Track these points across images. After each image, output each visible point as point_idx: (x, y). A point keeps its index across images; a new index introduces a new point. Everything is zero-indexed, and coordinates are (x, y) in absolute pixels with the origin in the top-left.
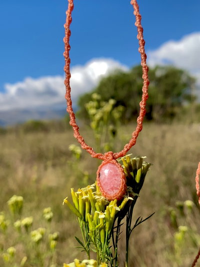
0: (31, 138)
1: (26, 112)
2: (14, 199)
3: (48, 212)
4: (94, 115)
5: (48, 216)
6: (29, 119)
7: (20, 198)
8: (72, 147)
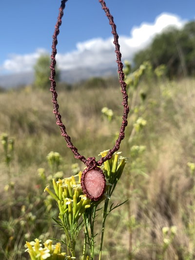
2: (52, 154)
3: (76, 168)
7: (57, 154)
8: (104, 110)
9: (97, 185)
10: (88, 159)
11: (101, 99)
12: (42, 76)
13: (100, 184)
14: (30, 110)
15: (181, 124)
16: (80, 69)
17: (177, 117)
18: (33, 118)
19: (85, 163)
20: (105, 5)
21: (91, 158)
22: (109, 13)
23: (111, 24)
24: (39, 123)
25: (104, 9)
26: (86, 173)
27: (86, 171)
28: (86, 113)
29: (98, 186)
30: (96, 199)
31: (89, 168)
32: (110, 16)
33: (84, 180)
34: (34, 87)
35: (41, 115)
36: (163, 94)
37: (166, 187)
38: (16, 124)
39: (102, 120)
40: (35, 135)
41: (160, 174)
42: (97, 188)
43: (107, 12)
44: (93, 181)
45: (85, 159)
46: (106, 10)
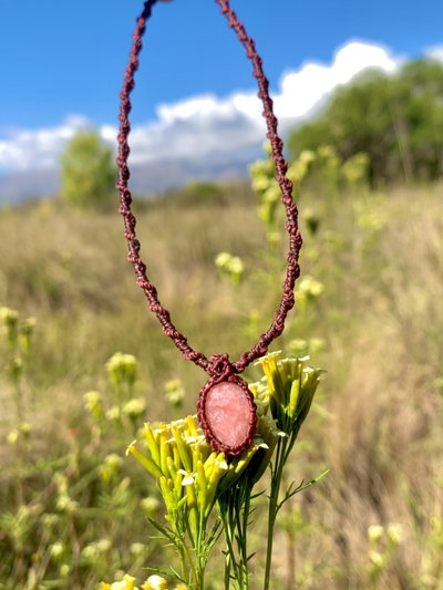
0: (191, 218)
1: (186, 165)
2: (117, 360)
3: (175, 390)
4: (263, 191)
5: (174, 397)
6: (190, 182)
7: (129, 359)
8: (222, 259)
9: (235, 418)
10: (211, 358)
11: (215, 233)
12: (79, 179)
13: (244, 414)
14: (54, 255)
15: (397, 290)
16: (165, 164)
17: (390, 274)
18: (59, 275)
19: (205, 367)
20: (235, 18)
21: (219, 356)
22: (244, 33)
23: (251, 57)
24: (73, 288)
25: (233, 26)
26: (208, 390)
27: (207, 386)
28: (182, 264)
29: (239, 419)
30: (235, 451)
31: (215, 379)
32: (246, 39)
33: (204, 408)
34: (59, 205)
35: (78, 268)
36: (361, 221)
37: (367, 433)
38: (19, 289)
39: (218, 279)
40: (65, 313)
41: (353, 404)
42: (235, 425)
43: (241, 32)
44: (225, 409)
45: (205, 359)
46: (238, 28)
